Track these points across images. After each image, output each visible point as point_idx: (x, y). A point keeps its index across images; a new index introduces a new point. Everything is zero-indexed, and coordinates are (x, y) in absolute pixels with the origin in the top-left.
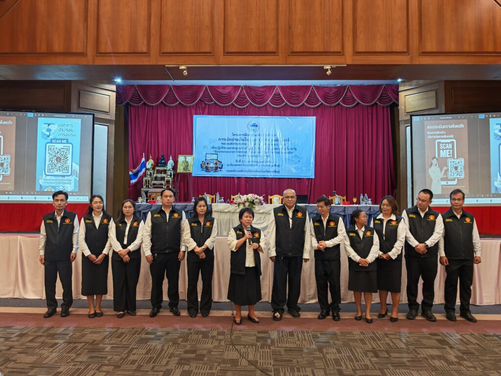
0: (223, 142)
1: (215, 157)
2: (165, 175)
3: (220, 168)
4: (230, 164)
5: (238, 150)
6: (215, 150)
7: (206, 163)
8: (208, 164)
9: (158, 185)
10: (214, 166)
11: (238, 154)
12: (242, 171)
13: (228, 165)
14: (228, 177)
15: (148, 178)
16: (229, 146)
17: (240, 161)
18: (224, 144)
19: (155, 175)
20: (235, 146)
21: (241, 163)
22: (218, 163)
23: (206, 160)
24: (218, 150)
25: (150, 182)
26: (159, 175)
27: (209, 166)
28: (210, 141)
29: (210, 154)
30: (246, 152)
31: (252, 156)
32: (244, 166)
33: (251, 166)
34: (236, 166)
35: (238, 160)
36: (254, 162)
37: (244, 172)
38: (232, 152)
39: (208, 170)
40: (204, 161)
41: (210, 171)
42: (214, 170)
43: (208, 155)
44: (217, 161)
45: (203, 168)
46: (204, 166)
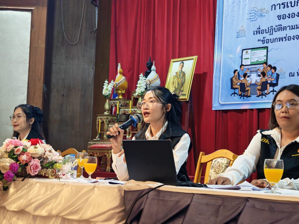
3: (272, 85)
4: (296, 71)
7: (241, 74)
10: (259, 80)
13: (292, 75)
22: (269, 72)
27: (249, 81)
28: (252, 15)
29: (250, 50)
39: (246, 94)
40: (237, 70)
41: (249, 95)
42: (258, 91)
43: (247, 52)
44: (265, 65)
45: (235, 89)
46: (237, 83)
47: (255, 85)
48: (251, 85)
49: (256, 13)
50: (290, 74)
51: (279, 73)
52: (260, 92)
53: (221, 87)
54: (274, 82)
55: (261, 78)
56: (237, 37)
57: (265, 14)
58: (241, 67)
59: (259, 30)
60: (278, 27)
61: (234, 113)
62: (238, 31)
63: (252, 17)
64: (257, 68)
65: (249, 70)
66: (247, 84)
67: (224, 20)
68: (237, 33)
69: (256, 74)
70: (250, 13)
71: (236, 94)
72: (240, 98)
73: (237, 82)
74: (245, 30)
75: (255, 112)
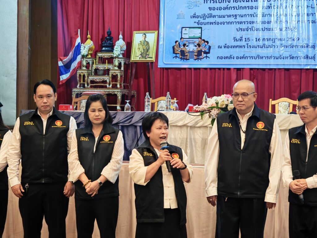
0: (212, 5)
1: (197, 33)
2: (110, 67)
3: (205, 53)
4: (223, 45)
5: (239, 19)
6: (196, 20)
7: (182, 44)
8: (184, 45)
9: (99, 82)
10: (195, 49)
11: (238, 26)
12: (243, 57)
13: (220, 47)
14: (219, 69)
15: (83, 71)
16: (223, 12)
17: (241, 40)
18: (214, 9)
19: (95, 66)
20: (233, 12)
21: (243, 43)
23: (182, 38)
24: (202, 20)
25: (86, 78)
26: (101, 67)
28: (189, 4)
29: (188, 28)
30: (252, 23)
31: (263, 29)
32: (248, 47)
33: (262, 48)
34: (233, 48)
35: (238, 38)
36: (266, 40)
37: (249, 58)
38: (228, 23)
39: (185, 57)
40: (178, 41)
41: (188, 58)
42: (195, 56)
43: (186, 30)
44: (200, 40)
45: (176, 54)
47: (193, 52)
48: (189, 52)
49: (192, 3)
50: (218, 46)
51: (211, 46)
52: (197, 57)
53: (165, 52)
54: (207, 51)
55: (197, 47)
56: (177, 19)
57: (199, 5)
58: (181, 39)
59: (195, 15)
60: (210, 15)
61: (174, 70)
62: (178, 14)
63: (189, 6)
65: (188, 42)
66: (187, 51)
67: (166, 5)
68: (177, 15)
69: (193, 45)
70: (188, 3)
71: (178, 57)
73: (178, 49)
74: (184, 14)
75: (193, 70)
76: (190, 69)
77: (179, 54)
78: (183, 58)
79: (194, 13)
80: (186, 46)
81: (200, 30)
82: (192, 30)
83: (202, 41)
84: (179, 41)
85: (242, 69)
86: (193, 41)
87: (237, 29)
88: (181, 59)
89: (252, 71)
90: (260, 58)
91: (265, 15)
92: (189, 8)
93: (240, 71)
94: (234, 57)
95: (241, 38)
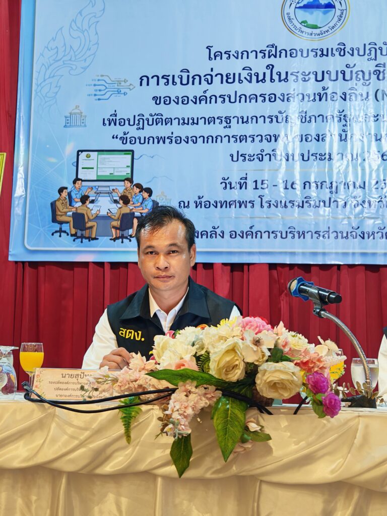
0: (163, 90)
1: (119, 165)
4: (192, 198)
5: (237, 129)
6: (119, 130)
7: (76, 196)
10: (115, 209)
11: (235, 147)
12: (249, 233)
13: (184, 205)
16: (191, 110)
17: (242, 185)
18: (167, 101)
20: (220, 109)
21: (249, 194)
22: (137, 196)
24: (133, 132)
27: (93, 209)
28: (98, 88)
29: (96, 153)
30: (273, 139)
31: (303, 156)
32: (262, 206)
33: (303, 207)
34: (221, 207)
35: (235, 179)
36: (313, 185)
37: (265, 235)
38: (206, 139)
39: (86, 233)
40: (66, 188)
41: (93, 236)
42: (113, 230)
43: (88, 156)
44: (128, 184)
46: (66, 213)
47: (107, 218)
48: (97, 217)
49: (107, 85)
50: (180, 203)
51: (158, 200)
52: (118, 231)
53: (30, 217)
55: (119, 206)
56: (65, 126)
57: (127, 91)
58: (74, 182)
59: (114, 118)
61: (54, 268)
62: (68, 115)
63: (98, 93)
64: (111, 188)
65: (94, 190)
66: (90, 215)
67: (36, 91)
68: (66, 117)
69: (109, 199)
70: (95, 85)
71: (65, 232)
72: (74, 240)
73: (65, 210)
74: (83, 114)
75: (107, 267)
76: (101, 264)
77: (67, 222)
78: (79, 234)
79: (114, 112)
80: (88, 202)
81: (130, 157)
82: (105, 158)
83: (133, 189)
84: (70, 186)
85: (246, 267)
86: (108, 189)
87: (232, 156)
88: (74, 238)
89: (275, 272)
90: (297, 235)
91: (308, 119)
92: (97, 97)
93: (240, 273)
94: (223, 233)
95: (242, 181)
